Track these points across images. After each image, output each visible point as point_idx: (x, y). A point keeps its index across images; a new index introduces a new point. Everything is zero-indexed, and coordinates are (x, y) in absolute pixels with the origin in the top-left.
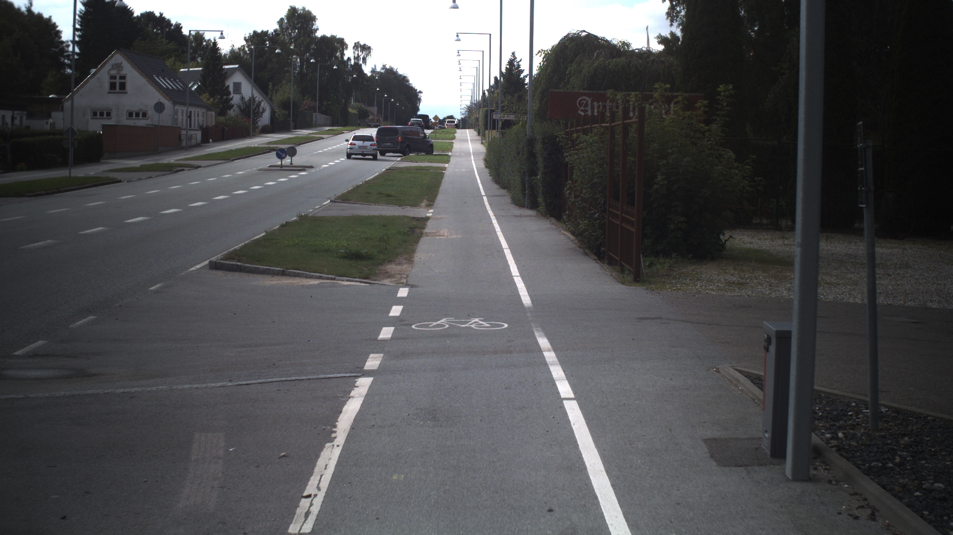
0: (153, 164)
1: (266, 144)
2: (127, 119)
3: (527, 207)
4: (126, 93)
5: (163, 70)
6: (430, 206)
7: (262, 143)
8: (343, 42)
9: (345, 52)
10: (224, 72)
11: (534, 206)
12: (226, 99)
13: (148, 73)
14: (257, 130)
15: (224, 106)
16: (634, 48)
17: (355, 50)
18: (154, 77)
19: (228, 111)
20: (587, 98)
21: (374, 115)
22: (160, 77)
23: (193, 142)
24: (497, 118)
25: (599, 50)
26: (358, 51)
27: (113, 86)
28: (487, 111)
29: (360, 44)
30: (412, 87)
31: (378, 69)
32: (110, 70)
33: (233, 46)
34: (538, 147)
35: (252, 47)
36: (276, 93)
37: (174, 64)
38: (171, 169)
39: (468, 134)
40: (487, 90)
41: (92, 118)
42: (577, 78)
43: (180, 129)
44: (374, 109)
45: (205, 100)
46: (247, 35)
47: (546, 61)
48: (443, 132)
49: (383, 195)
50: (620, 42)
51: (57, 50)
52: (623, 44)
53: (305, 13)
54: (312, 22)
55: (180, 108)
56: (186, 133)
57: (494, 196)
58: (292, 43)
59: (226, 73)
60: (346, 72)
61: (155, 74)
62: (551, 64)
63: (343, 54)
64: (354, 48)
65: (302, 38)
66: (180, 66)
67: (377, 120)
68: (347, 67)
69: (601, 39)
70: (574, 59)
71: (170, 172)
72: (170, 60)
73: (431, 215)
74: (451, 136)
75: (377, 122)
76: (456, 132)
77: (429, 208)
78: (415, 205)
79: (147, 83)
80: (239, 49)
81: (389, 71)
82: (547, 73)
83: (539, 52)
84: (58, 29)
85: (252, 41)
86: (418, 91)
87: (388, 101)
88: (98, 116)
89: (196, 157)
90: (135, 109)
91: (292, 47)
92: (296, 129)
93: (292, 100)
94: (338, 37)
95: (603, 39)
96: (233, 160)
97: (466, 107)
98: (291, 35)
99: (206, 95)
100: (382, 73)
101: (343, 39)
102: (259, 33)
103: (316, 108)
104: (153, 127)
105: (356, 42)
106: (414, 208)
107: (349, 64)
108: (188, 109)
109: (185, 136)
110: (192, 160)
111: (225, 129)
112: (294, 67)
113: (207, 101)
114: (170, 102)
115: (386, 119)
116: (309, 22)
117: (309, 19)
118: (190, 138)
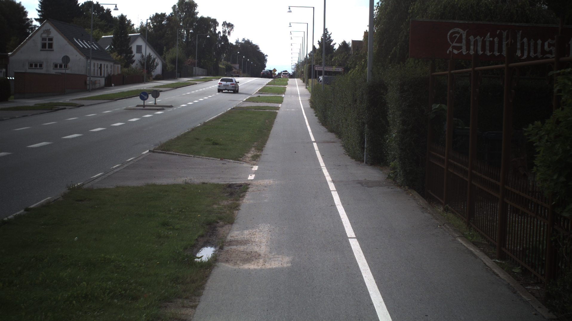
2: (53, 69)
4: (53, 50)
5: (82, 35)
7: (151, 87)
8: (216, 21)
9: (217, 28)
12: (130, 56)
13: (69, 37)
14: (151, 78)
15: (129, 60)
18: (74, 39)
19: (131, 65)
20: (461, 31)
21: (237, 69)
22: (79, 40)
23: (97, 86)
24: (319, 69)
26: (225, 27)
27: (44, 46)
28: (311, 66)
29: (227, 23)
30: (261, 52)
31: (240, 41)
32: (42, 34)
33: (142, 23)
35: (155, 24)
36: (168, 53)
37: (99, 33)
39: (297, 81)
41: (29, 69)
43: (86, 76)
44: (237, 66)
45: (114, 57)
46: (152, 16)
48: (280, 80)
49: (210, 142)
51: (24, 25)
53: (190, 2)
54: (195, 8)
55: (93, 62)
56: (89, 79)
58: (181, 21)
60: (218, 41)
61: (75, 37)
63: (215, 29)
64: (223, 25)
65: (187, 18)
66: (103, 34)
68: (218, 37)
71: (51, 111)
73: (253, 177)
74: (285, 82)
75: (237, 74)
76: (288, 80)
77: (254, 162)
79: (68, 44)
80: (146, 25)
81: (247, 42)
85: (155, 20)
86: (265, 55)
87: (245, 60)
88: (34, 67)
90: (59, 62)
91: (181, 24)
93: (177, 57)
94: (212, 18)
97: (295, 64)
98: (181, 16)
99: (116, 53)
100: (242, 43)
101: (215, 19)
102: (159, 15)
103: (195, 64)
104: (61, 74)
105: (224, 21)
106: (236, 164)
107: (219, 35)
108: (99, 62)
109: (89, 81)
110: (84, 100)
111: (126, 77)
112: (182, 37)
113: (116, 57)
114: (84, 57)
115: (244, 72)
116: (193, 8)
117: (193, 6)
118: (94, 83)
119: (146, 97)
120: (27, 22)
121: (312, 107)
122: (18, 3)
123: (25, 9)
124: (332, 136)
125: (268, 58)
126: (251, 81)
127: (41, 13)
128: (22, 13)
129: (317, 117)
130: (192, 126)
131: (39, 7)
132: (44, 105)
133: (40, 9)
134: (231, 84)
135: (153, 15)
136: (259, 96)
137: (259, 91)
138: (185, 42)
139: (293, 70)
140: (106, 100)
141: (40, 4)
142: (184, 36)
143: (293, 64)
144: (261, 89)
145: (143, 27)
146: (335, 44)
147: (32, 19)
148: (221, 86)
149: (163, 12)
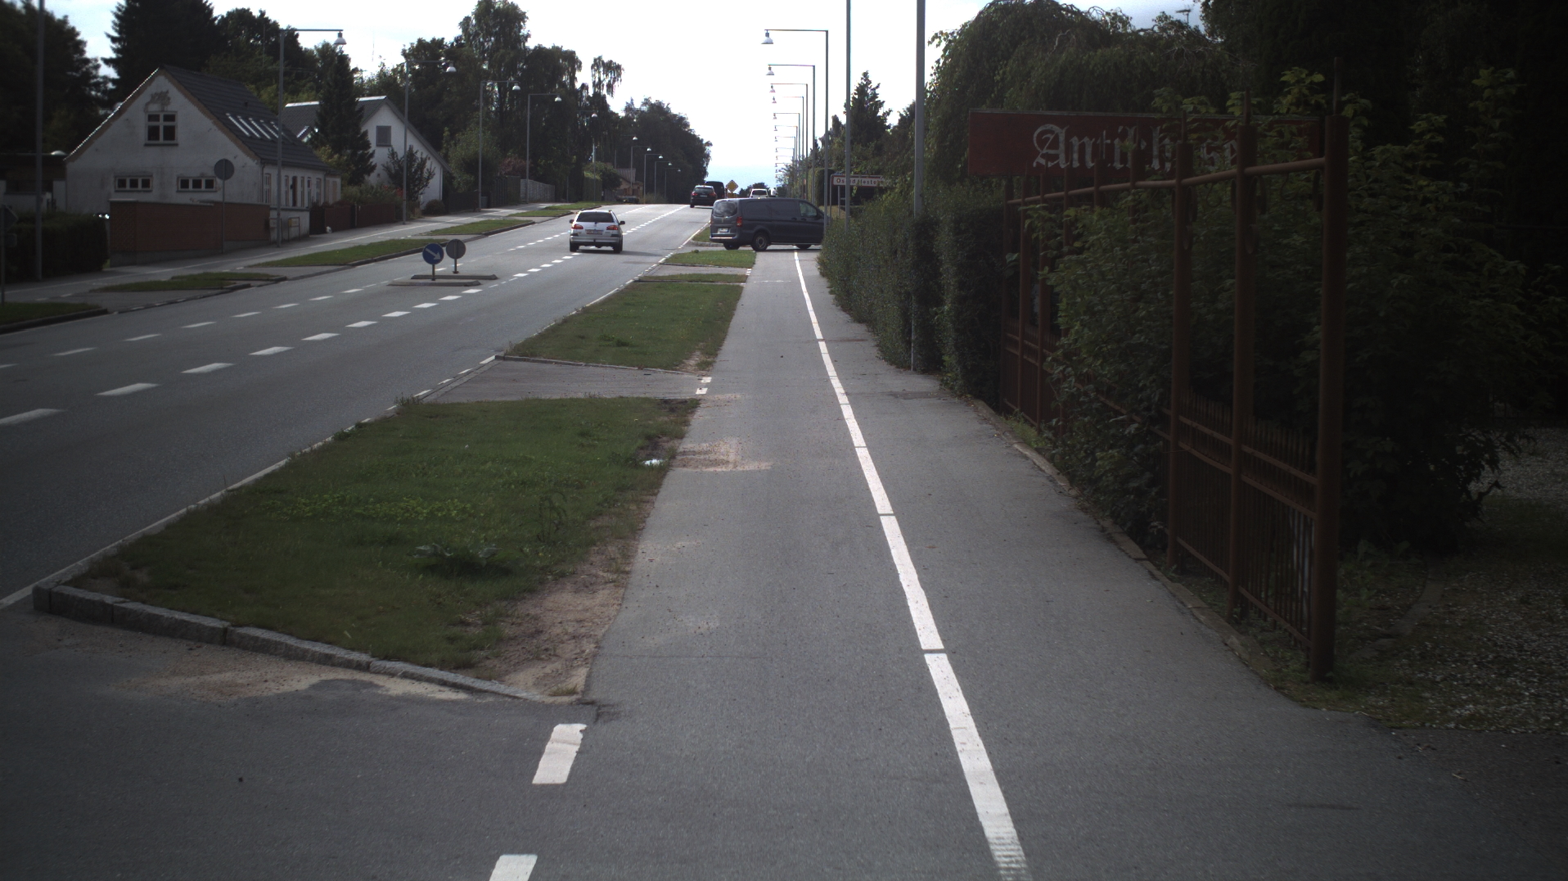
0: (199, 275)
1: (428, 234)
2: (178, 191)
3: (915, 370)
4: (177, 145)
5: (246, 104)
6: (705, 367)
7: (422, 232)
8: (574, 57)
9: (578, 74)
10: (357, 109)
11: (930, 365)
12: (363, 155)
13: (217, 112)
14: (417, 210)
15: (360, 166)
16: (1138, 28)
17: (595, 70)
18: (227, 117)
19: (366, 177)
20: (1056, 128)
21: (629, 182)
22: (239, 117)
23: (294, 232)
24: (841, 184)
25: (1063, 32)
26: (599, 72)
27: (153, 133)
28: (822, 172)
29: (603, 62)
30: (694, 136)
31: (637, 105)
32: (147, 104)
33: (384, 66)
34: (944, 240)
35: (417, 67)
36: (455, 145)
37: (276, 95)
38: (224, 285)
40: (820, 139)
41: (116, 191)
42: (1021, 89)
43: (269, 208)
44: (630, 173)
45: (324, 158)
46: (408, 47)
47: (949, 56)
49: (611, 343)
50: (1108, 14)
51: (78, 75)
52: (1113, 19)
53: (508, 8)
54: (519, 23)
55: (272, 171)
56: (276, 217)
57: (843, 340)
58: (484, 59)
59: (362, 109)
60: (580, 108)
61: (228, 112)
62: (961, 63)
63: (573, 79)
64: (592, 67)
65: (502, 51)
66: (287, 99)
67: (633, 190)
68: (581, 100)
69: (1067, 10)
70: (1011, 50)
71: (220, 291)
72: (269, 89)
73: (704, 391)
75: (633, 195)
77: (704, 372)
78: (673, 364)
79: (215, 127)
80: (393, 70)
81: (655, 108)
82: (954, 81)
83: (936, 36)
84: (79, 38)
85: (415, 56)
86: (704, 142)
87: (653, 158)
88: (128, 187)
89: (287, 260)
90: (193, 174)
91: (485, 67)
92: (489, 207)
93: (480, 154)
94: (564, 49)
95: (1070, 9)
96: (354, 265)
97: (785, 167)
98: (484, 46)
99: (327, 149)
100: (643, 111)
101: (574, 53)
102: (428, 43)
103: (525, 171)
104: (212, 205)
105: (597, 57)
106: (670, 375)
107: (584, 94)
108: (290, 173)
109: (275, 221)
110: (277, 266)
111: (358, 208)
112: (488, 100)
113: (328, 159)
114: (256, 161)
115: (650, 189)
116: (514, 24)
117: (514, 17)
118: (286, 225)
119: (437, 256)
120: (84, 69)
121: (823, 274)
122: (59, 20)
123: (78, 34)
124: (860, 329)
125: (712, 151)
126: (670, 215)
127: (120, 44)
128: (70, 44)
129: (833, 296)
130: (561, 314)
131: (113, 28)
132: (193, 278)
133: (116, 35)
134: (608, 228)
135: (412, 44)
136: (697, 252)
137: (694, 239)
138: (496, 112)
139: (779, 183)
140: (331, 265)
141: (116, 20)
142: (492, 99)
143: (779, 167)
144: (700, 233)
145: (385, 75)
146: (888, 113)
147: (96, 60)
148: (580, 233)
149: (438, 37)
